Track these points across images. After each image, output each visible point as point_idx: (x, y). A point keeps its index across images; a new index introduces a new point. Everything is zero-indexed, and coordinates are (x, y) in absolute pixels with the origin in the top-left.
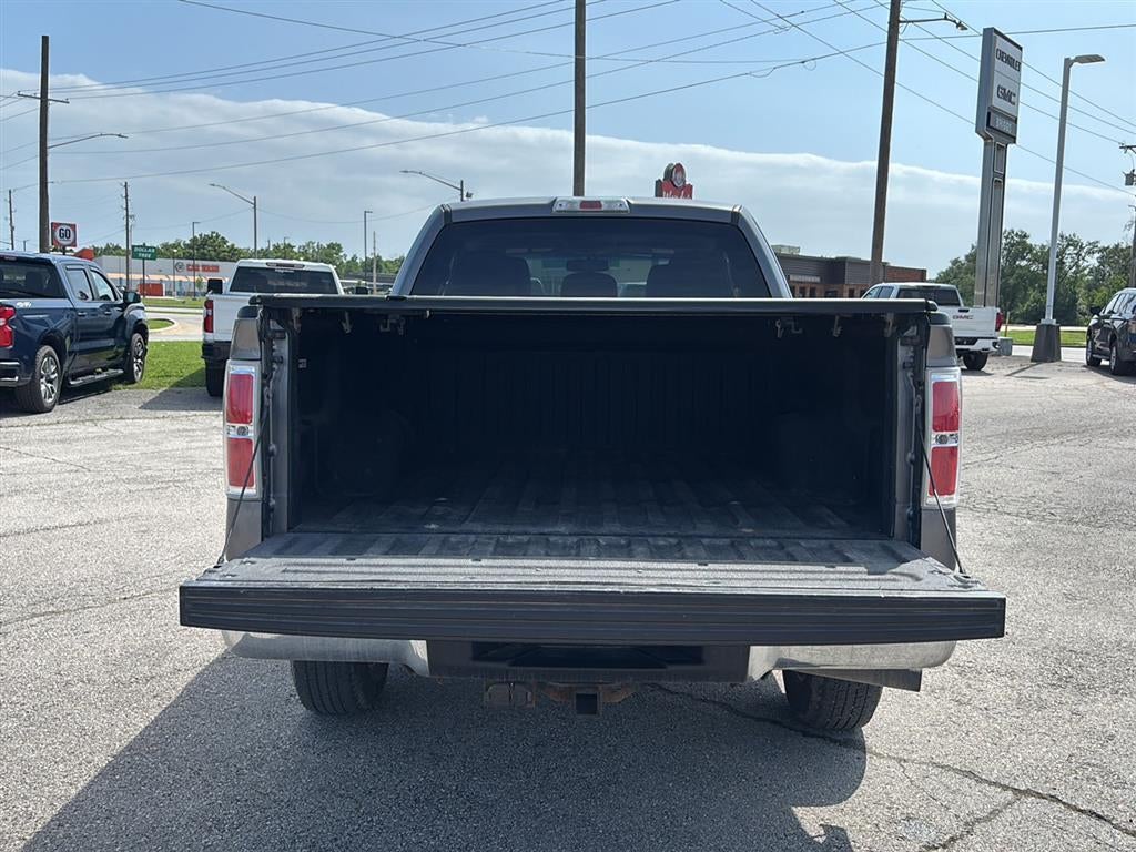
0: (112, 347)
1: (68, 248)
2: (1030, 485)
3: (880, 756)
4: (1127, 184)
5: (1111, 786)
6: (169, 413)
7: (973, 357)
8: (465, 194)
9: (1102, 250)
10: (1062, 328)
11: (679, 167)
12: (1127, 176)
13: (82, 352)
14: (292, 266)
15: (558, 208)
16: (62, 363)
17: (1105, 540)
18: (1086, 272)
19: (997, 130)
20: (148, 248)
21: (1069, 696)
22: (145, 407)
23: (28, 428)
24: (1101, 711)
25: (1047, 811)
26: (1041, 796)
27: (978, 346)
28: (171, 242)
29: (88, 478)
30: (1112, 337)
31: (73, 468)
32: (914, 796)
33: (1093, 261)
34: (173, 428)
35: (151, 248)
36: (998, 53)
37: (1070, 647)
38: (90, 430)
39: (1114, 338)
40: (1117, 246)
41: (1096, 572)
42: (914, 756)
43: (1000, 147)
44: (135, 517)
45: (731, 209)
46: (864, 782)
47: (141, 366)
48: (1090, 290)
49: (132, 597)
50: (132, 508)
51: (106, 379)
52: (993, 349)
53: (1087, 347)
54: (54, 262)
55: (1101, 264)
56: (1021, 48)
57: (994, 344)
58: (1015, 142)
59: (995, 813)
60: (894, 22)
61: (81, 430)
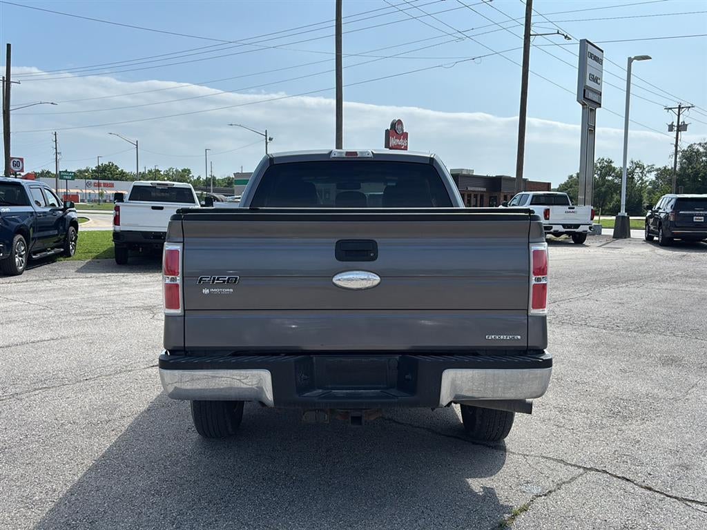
0: (57, 235)
1: (18, 173)
2: (606, 310)
3: (514, 453)
4: (669, 131)
5: (635, 465)
6: (94, 274)
7: (577, 236)
8: (268, 138)
9: (657, 170)
10: (631, 218)
11: (400, 122)
12: (669, 126)
13: (39, 238)
14: (167, 185)
15: (333, 156)
16: (28, 245)
17: (646, 340)
18: (647, 183)
19: (589, 100)
20: (69, 173)
21: (617, 422)
22: (79, 271)
23: (9, 285)
24: (634, 429)
25: (600, 477)
26: (597, 470)
27: (580, 229)
28: (84, 168)
29: (51, 313)
30: (659, 223)
31: (41, 307)
32: (531, 472)
33: (652, 177)
34: (98, 283)
35: (72, 173)
36: (589, 54)
37: (620, 397)
38: (47, 285)
39: (660, 223)
40: (665, 168)
41: (639, 358)
42: (532, 453)
43: (591, 110)
44: (84, 335)
45: (429, 156)
46: (504, 466)
47: (74, 246)
48: (650, 194)
49: (90, 379)
50: (81, 330)
51: (53, 255)
52: (589, 231)
53: (645, 229)
54: (23, 184)
55: (656, 178)
56: (602, 51)
57: (590, 228)
58: (600, 107)
59: (573, 479)
60: (527, 36)
61: (42, 285)
